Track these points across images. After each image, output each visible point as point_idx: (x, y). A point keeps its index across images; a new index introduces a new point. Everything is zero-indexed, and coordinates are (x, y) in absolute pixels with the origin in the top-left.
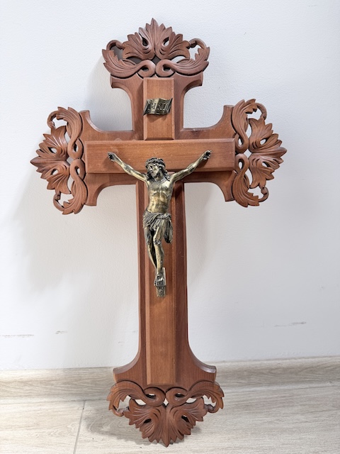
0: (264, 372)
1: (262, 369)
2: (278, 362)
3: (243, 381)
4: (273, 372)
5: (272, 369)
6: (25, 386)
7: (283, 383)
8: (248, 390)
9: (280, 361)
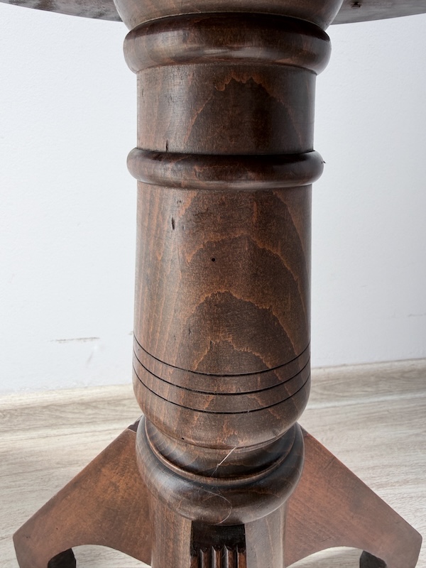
0: (395, 376)
4: (406, 375)
5: (404, 372)
7: (419, 390)
9: (414, 363)
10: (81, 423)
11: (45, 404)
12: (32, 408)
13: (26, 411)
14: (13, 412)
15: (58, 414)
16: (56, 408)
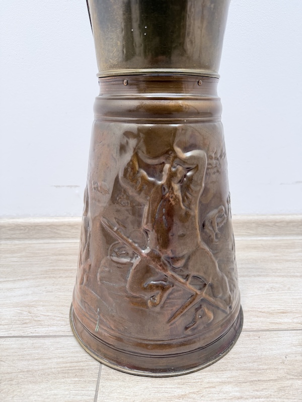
0: (270, 224)
1: (268, 222)
2: (282, 217)
3: (251, 232)
4: (277, 224)
5: (276, 222)
6: (72, 229)
7: (286, 235)
8: (255, 239)
9: (284, 217)
10: (68, 237)
11: (48, 224)
12: (40, 226)
13: (37, 228)
14: (30, 227)
15: (55, 231)
16: (54, 227)
